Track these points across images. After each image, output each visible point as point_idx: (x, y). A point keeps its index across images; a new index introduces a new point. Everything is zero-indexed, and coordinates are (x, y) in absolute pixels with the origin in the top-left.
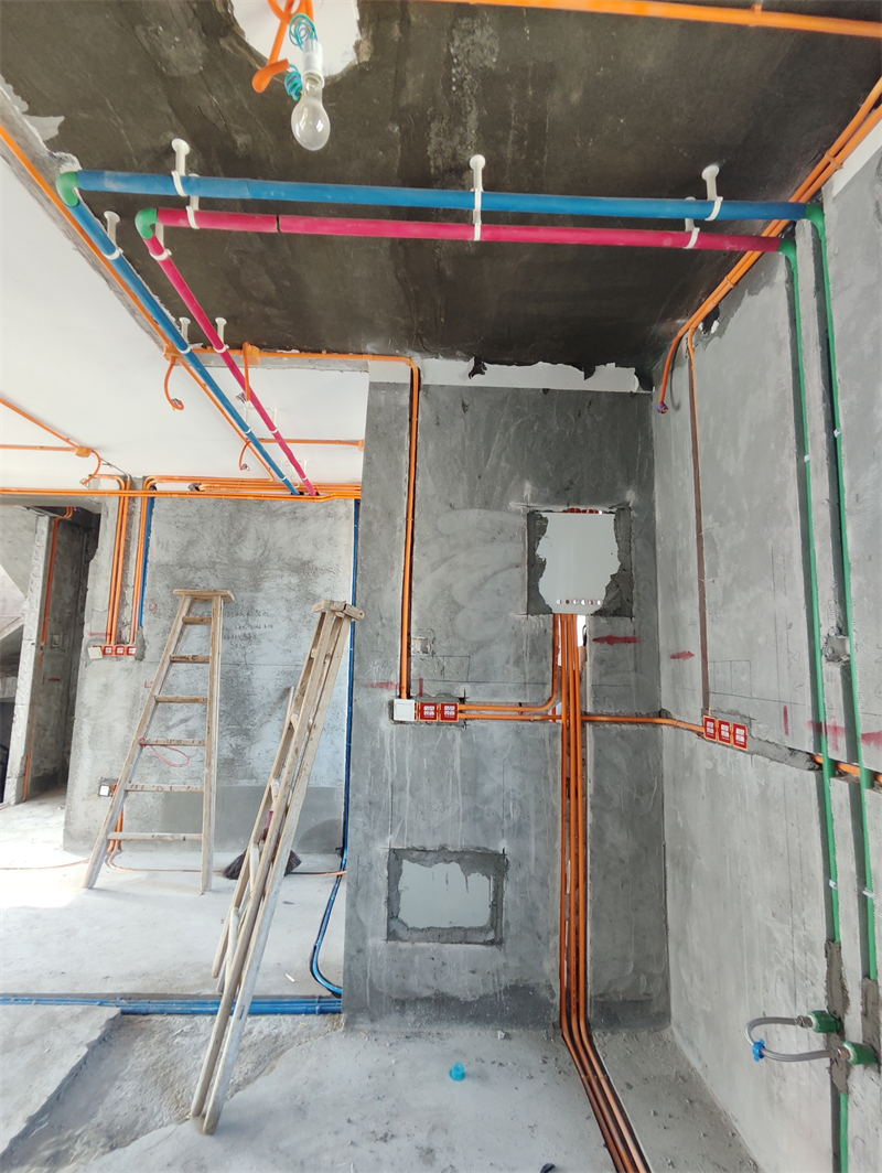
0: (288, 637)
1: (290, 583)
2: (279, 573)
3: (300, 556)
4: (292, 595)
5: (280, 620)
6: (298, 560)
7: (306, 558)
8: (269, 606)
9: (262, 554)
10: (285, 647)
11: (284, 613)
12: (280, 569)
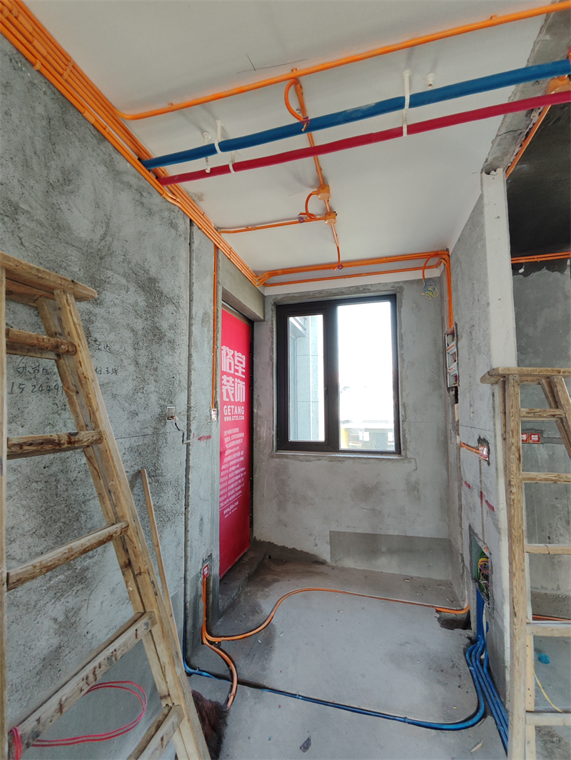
0: (136, 391)
1: (137, 303)
2: (124, 281)
3: (147, 267)
4: (139, 325)
5: (126, 362)
6: (145, 271)
7: (153, 273)
8: (112, 337)
9: (103, 238)
10: (133, 407)
11: (131, 352)
12: (125, 276)
